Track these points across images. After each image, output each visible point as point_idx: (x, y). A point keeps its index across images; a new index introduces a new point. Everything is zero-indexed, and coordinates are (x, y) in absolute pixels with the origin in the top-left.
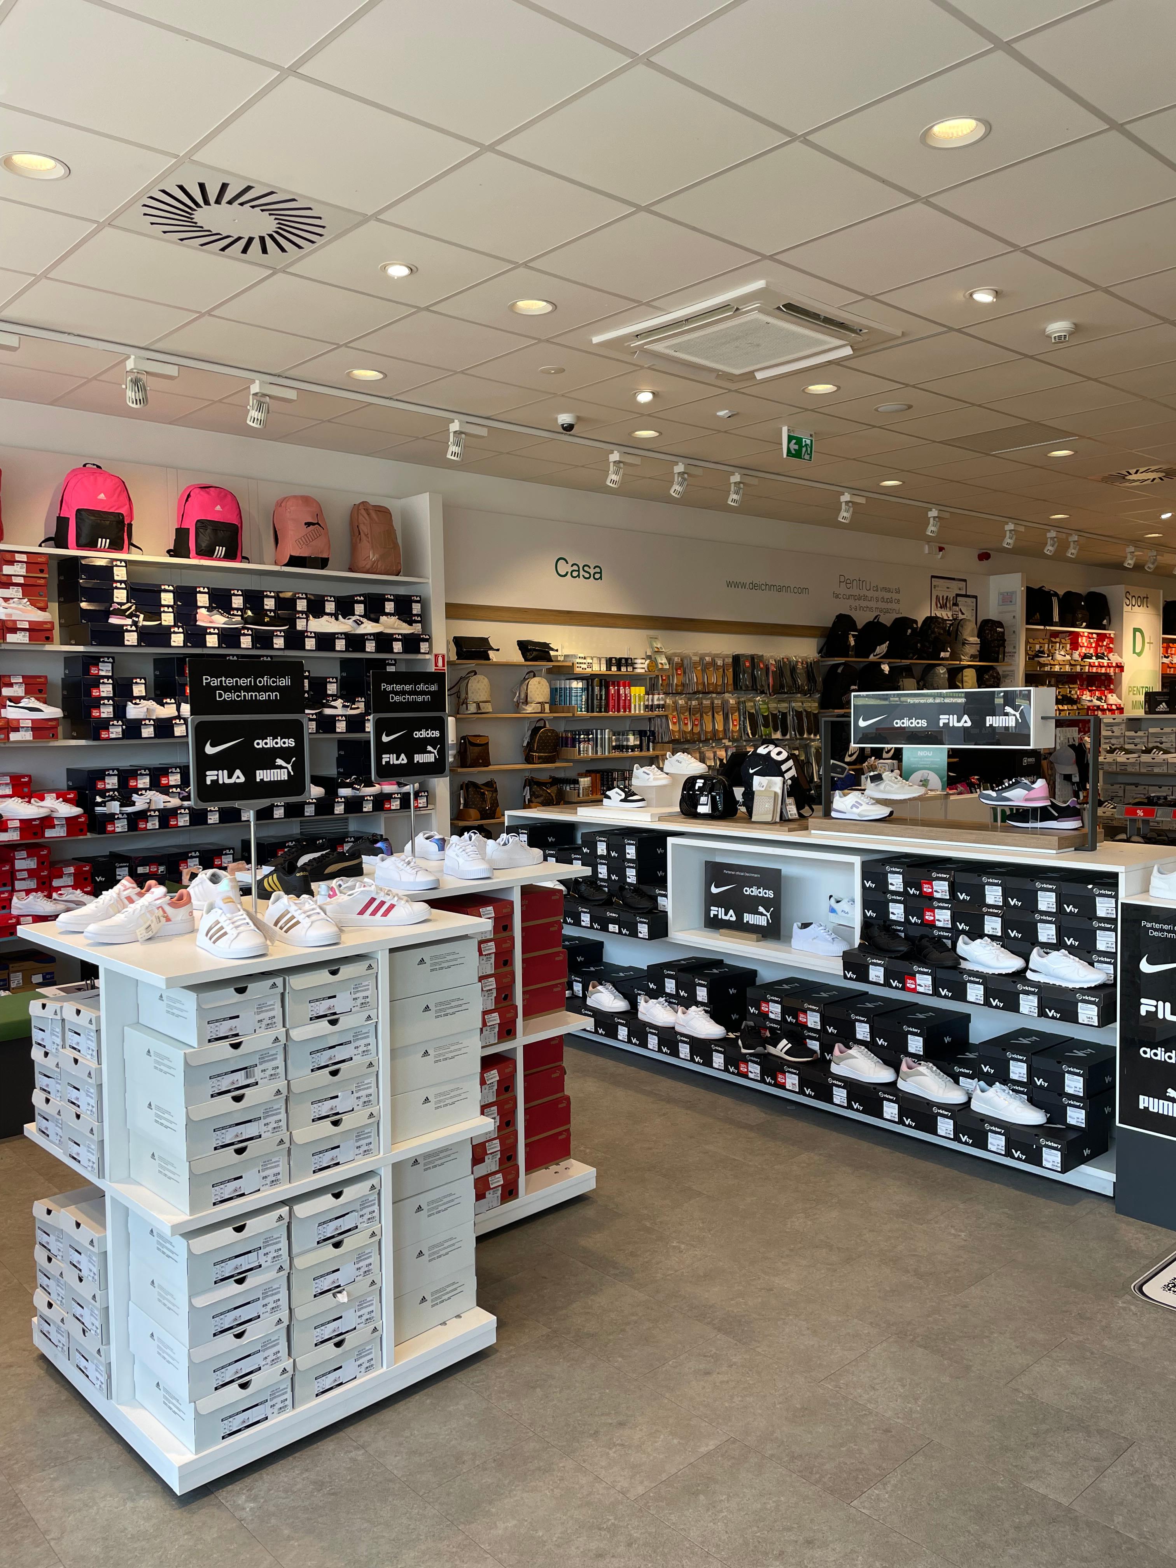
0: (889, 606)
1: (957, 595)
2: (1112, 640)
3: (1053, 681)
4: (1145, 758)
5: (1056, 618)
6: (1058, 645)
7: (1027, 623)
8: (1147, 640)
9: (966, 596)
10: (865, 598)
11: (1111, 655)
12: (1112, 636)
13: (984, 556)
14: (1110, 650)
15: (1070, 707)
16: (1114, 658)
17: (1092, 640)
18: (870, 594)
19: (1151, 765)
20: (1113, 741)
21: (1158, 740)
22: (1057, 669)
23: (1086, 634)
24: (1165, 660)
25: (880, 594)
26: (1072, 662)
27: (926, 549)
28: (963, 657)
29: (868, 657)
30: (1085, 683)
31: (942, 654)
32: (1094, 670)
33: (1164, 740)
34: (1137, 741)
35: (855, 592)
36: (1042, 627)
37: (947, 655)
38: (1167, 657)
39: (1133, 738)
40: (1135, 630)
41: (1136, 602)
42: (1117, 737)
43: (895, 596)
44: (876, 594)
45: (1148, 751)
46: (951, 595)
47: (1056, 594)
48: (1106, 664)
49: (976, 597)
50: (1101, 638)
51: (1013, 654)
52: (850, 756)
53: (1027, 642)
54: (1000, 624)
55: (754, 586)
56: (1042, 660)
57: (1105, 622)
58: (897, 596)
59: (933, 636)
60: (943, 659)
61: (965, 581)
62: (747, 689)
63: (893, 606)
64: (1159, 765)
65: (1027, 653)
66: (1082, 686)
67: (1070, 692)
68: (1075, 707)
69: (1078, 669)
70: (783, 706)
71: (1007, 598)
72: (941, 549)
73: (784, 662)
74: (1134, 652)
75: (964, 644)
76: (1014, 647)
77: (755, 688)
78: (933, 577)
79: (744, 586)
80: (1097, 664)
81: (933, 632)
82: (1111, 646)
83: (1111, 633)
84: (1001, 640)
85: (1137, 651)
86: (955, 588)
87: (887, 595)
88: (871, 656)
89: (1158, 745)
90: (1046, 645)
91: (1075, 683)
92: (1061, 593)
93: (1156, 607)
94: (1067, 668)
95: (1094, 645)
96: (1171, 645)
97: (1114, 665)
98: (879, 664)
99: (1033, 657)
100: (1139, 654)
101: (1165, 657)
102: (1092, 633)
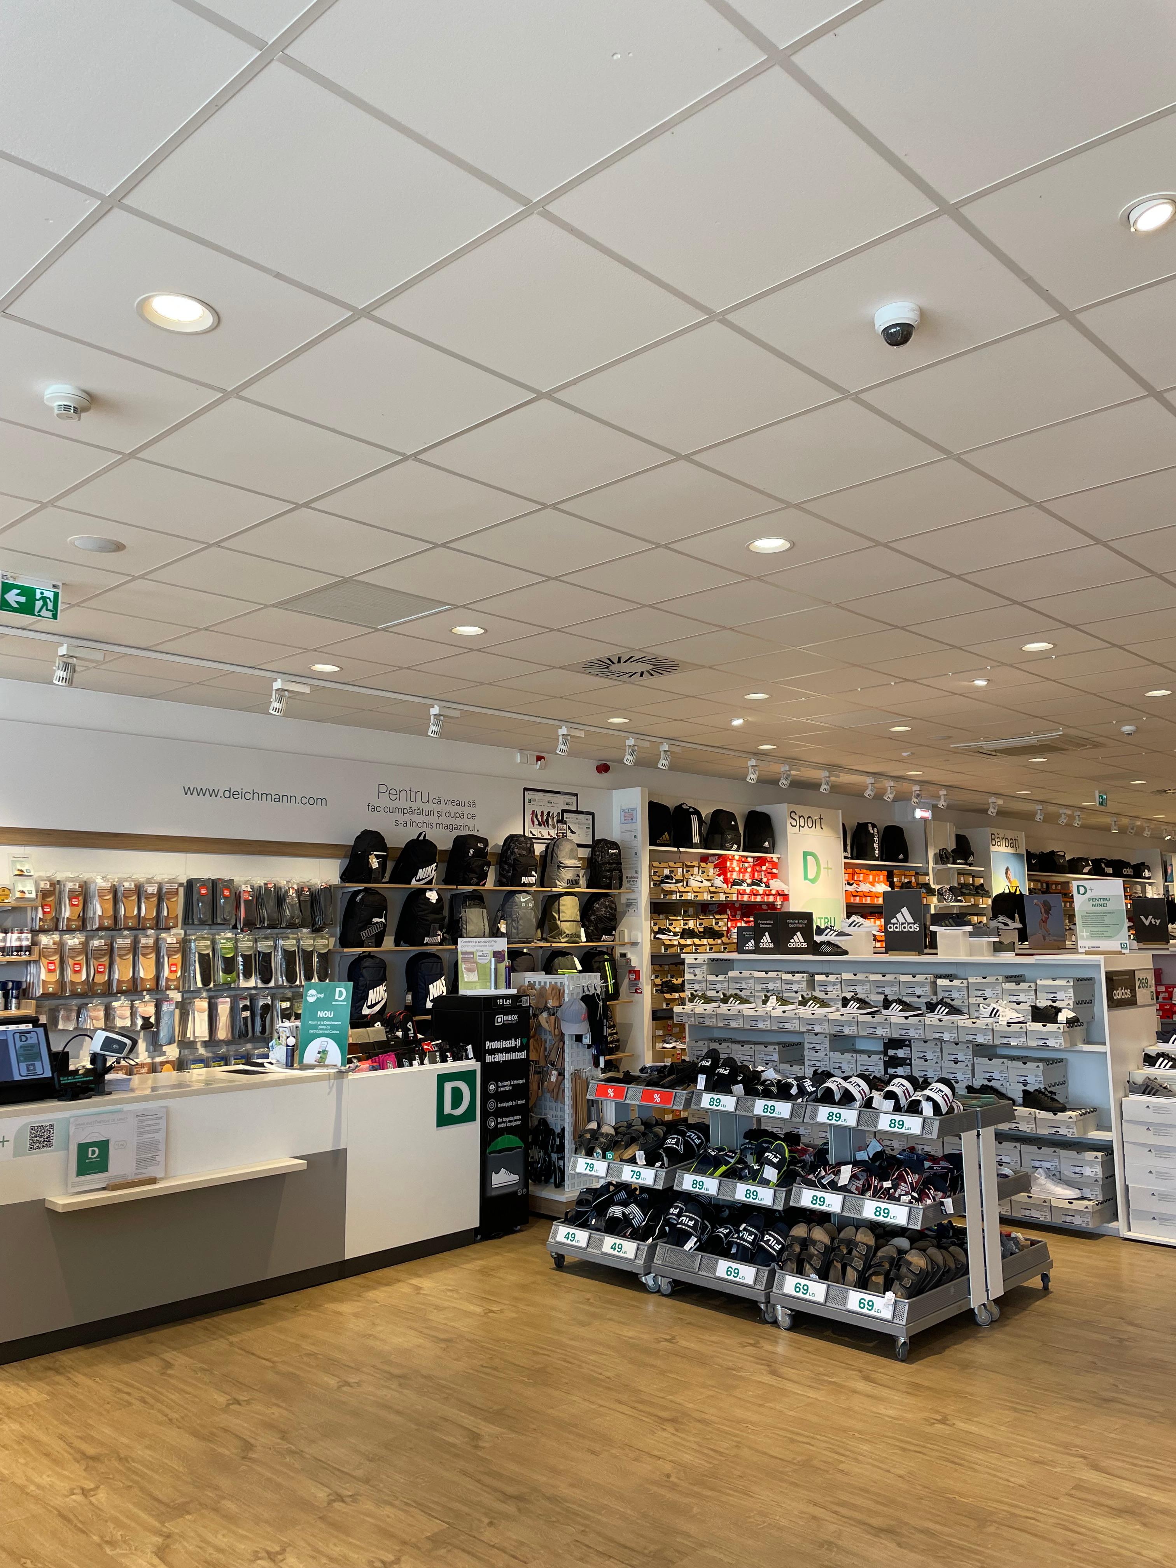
0: (459, 822)
1: (564, 811)
2: (775, 865)
3: (691, 911)
4: (723, 1009)
5: (696, 839)
6: (696, 869)
7: (650, 845)
8: (823, 866)
9: (577, 812)
10: (420, 812)
11: (772, 882)
12: (775, 860)
13: (603, 768)
14: (774, 876)
15: (711, 941)
16: (776, 885)
17: (747, 865)
18: (428, 807)
19: (726, 1018)
20: (696, 986)
21: (738, 986)
22: (690, 896)
23: (737, 858)
24: (849, 888)
25: (444, 808)
26: (713, 889)
27: (518, 758)
28: (558, 883)
29: (409, 883)
30: (739, 913)
31: (524, 880)
32: (746, 898)
33: (743, 986)
34: (718, 986)
35: (403, 804)
36: (675, 849)
37: (532, 880)
38: (851, 885)
39: (713, 983)
40: (806, 854)
41: (806, 822)
42: (699, 982)
43: (467, 810)
44: (437, 808)
45: (725, 1000)
46: (555, 811)
47: (697, 813)
48: (761, 892)
49: (592, 814)
50: (761, 861)
51: (633, 880)
52: (372, 1006)
53: (651, 866)
54: (614, 845)
55: (232, 794)
56: (666, 887)
57: (766, 844)
58: (472, 811)
59: (513, 857)
60: (525, 885)
61: (576, 795)
62: (203, 923)
63: (465, 821)
64: (734, 1018)
65: (651, 879)
66: (734, 916)
67: (717, 923)
68: (719, 941)
69: (722, 897)
70: (264, 946)
71: (628, 815)
72: (539, 758)
73: (267, 889)
74: (806, 878)
75: (559, 867)
76: (636, 872)
77: (213, 920)
78: (525, 789)
79: (214, 793)
80: (748, 891)
81: (513, 853)
82: (774, 871)
83: (775, 857)
84: (617, 863)
85: (810, 876)
86: (559, 804)
87: (454, 809)
88: (414, 881)
89: (738, 992)
90: (680, 870)
91: (725, 913)
92: (706, 812)
93: (833, 828)
94: (706, 897)
95: (749, 870)
96: (857, 871)
97: (773, 892)
98: (423, 891)
99: (658, 882)
100: (813, 881)
101: (849, 884)
102: (747, 857)
